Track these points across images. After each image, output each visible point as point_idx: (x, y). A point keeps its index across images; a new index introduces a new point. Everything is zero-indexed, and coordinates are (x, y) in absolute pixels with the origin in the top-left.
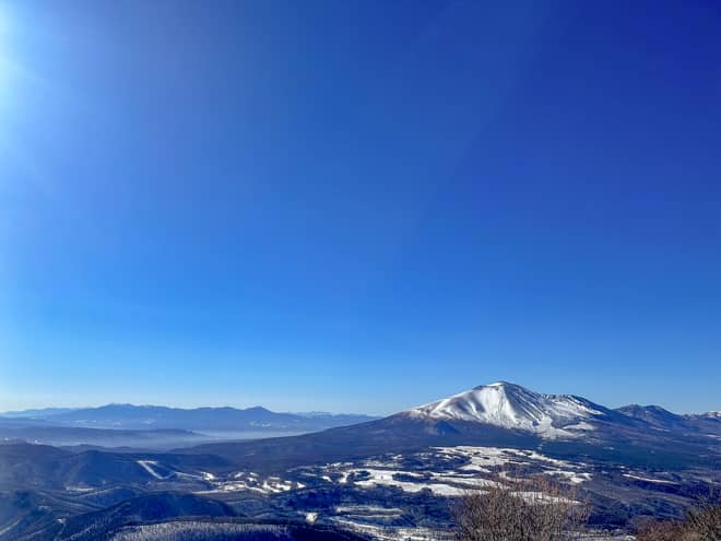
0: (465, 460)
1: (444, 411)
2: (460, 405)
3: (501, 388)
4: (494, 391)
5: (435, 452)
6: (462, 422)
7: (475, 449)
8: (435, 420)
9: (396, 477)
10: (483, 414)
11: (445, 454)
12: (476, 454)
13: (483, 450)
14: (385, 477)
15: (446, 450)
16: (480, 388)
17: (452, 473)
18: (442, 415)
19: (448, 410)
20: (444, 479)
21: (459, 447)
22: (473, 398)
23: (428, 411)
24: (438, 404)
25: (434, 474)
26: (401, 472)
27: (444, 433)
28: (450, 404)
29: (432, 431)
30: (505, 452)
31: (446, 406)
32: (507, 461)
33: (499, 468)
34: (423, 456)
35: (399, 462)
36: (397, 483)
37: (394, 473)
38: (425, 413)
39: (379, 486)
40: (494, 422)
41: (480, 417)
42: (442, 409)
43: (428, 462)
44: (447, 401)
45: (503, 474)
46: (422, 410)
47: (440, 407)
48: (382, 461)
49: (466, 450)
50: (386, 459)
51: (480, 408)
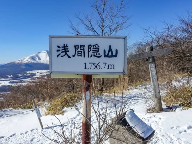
0: (34, 75)
1: (27, 61)
2: (33, 58)
3: (46, 52)
4: (44, 53)
5: (24, 73)
6: (34, 63)
7: (37, 71)
8: (24, 63)
9: (10, 83)
10: (41, 61)
11: (27, 74)
12: (38, 73)
13: (40, 71)
14: (6, 83)
15: (28, 72)
16: (40, 53)
17: (30, 79)
18: (27, 62)
19: (29, 60)
20: (27, 81)
21: (32, 71)
22: (37, 56)
23: (22, 61)
24: (25, 58)
25: (24, 80)
26: (12, 81)
27: (27, 67)
28: (30, 58)
29: (23, 67)
30: (47, 71)
31: (28, 59)
32: (47, 73)
33: (45, 76)
34: (20, 75)
35: (11, 78)
36: (10, 84)
37: (9, 81)
38: (21, 62)
39: (4, 86)
40: (44, 63)
41: (40, 61)
42: (27, 60)
43: (21, 77)
44: (29, 57)
45: (46, 78)
46: (20, 61)
47: (26, 59)
48: (4, 78)
49: (34, 72)
50: (6, 77)
51: (39, 59)
